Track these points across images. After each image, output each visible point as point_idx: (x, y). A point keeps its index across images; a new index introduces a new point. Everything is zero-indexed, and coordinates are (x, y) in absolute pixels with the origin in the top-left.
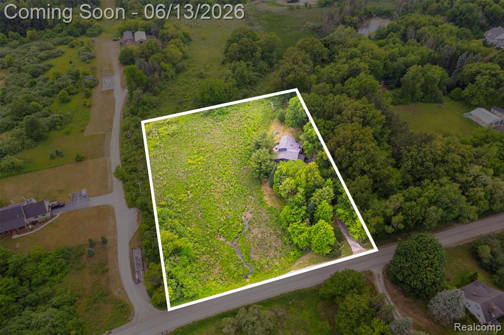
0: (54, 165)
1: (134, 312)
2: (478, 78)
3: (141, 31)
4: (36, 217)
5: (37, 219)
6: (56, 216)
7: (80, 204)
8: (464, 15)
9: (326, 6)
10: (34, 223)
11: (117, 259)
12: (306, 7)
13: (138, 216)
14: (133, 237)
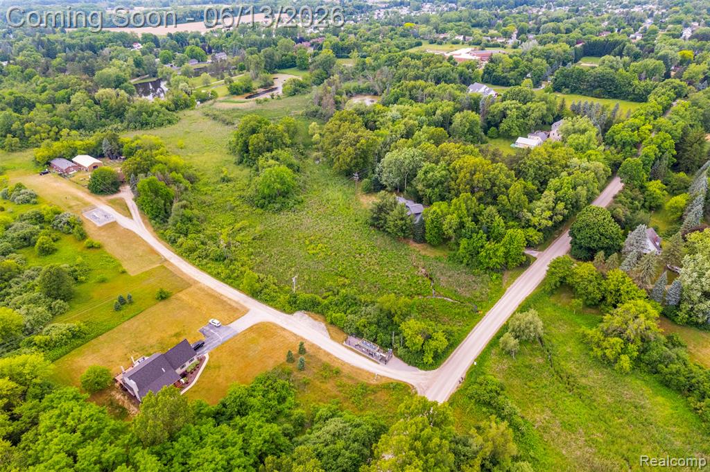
0: (131, 315)
1: (412, 385)
2: (508, 112)
3: (83, 154)
4: (183, 367)
5: (184, 369)
6: (205, 358)
7: (221, 336)
8: (446, 77)
9: (295, 94)
10: (184, 375)
11: (336, 358)
12: (273, 98)
13: (310, 316)
14: (330, 334)
